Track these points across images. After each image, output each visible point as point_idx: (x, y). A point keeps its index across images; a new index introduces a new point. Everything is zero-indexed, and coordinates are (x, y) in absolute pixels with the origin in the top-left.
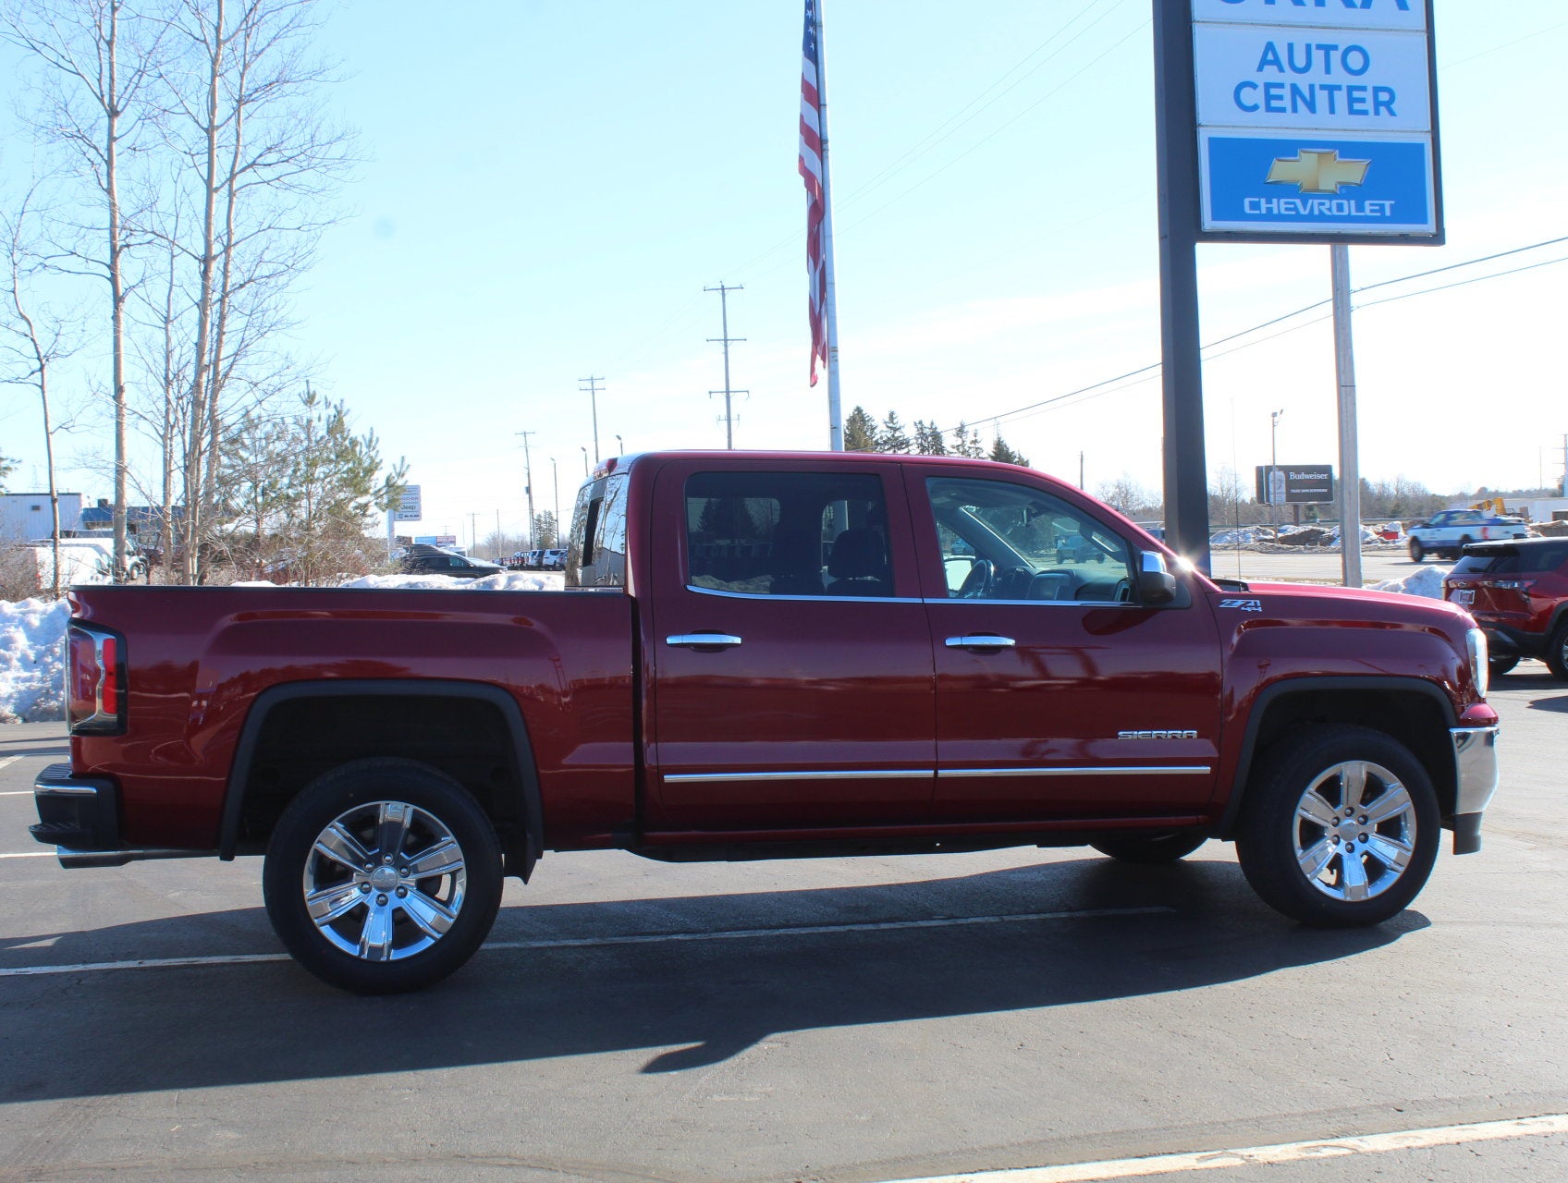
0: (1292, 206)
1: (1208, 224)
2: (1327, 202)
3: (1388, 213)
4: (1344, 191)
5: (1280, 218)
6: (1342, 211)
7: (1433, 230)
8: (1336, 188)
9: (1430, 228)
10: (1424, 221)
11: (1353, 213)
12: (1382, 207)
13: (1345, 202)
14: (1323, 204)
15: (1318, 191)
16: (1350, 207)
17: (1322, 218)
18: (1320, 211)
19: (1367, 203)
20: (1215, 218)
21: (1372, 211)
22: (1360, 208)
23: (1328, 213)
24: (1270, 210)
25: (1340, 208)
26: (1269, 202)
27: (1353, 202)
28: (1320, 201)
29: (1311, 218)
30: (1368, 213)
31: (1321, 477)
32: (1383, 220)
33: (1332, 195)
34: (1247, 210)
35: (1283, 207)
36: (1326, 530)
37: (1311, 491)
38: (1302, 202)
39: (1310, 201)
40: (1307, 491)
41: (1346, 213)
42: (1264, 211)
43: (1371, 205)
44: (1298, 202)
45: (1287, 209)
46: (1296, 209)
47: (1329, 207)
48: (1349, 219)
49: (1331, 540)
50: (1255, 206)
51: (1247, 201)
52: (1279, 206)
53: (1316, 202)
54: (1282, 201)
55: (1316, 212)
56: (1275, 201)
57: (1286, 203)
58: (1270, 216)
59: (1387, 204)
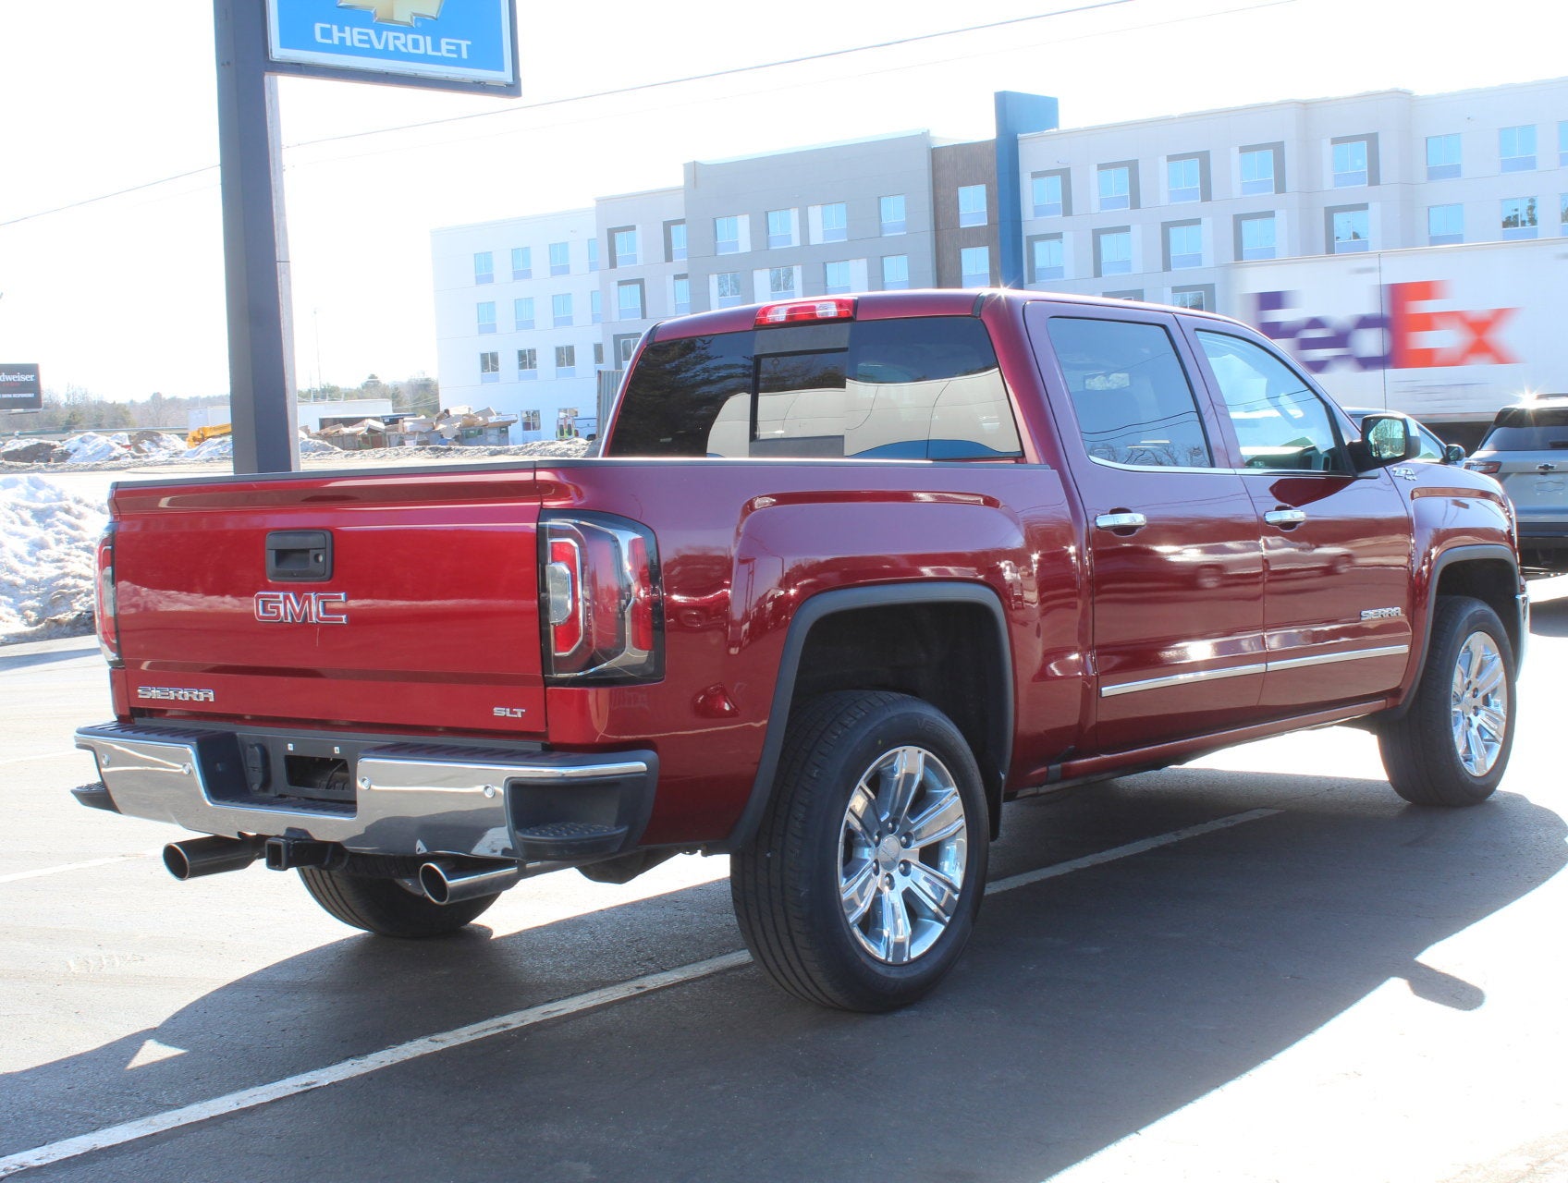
0: (366, 38)
1: (278, 52)
2: (402, 35)
3: (465, 55)
4: (419, 24)
5: (353, 51)
6: (418, 48)
7: (510, 80)
8: (412, 20)
9: (506, 76)
10: (501, 68)
11: (430, 52)
12: (459, 46)
13: (421, 38)
14: (398, 38)
15: (393, 21)
16: (426, 44)
17: (397, 55)
18: (395, 46)
19: (444, 41)
20: (284, 45)
21: (448, 51)
22: (436, 47)
23: (403, 49)
24: (342, 40)
25: (416, 44)
26: (341, 30)
27: (428, 39)
28: (396, 34)
29: (385, 54)
30: (444, 53)
31: (25, 378)
32: (457, 62)
33: (407, 29)
34: (318, 38)
35: (356, 37)
36: (57, 443)
37: (15, 396)
38: (376, 32)
39: (385, 33)
40: (10, 396)
41: (422, 51)
42: (336, 42)
43: (447, 44)
44: (372, 32)
45: (360, 41)
46: (369, 41)
47: (404, 42)
48: (424, 59)
49: (65, 456)
50: (327, 33)
51: (318, 26)
52: (353, 36)
53: (391, 35)
54: (356, 30)
55: (391, 48)
56: (347, 29)
57: (359, 33)
58: (342, 48)
59: (464, 44)
